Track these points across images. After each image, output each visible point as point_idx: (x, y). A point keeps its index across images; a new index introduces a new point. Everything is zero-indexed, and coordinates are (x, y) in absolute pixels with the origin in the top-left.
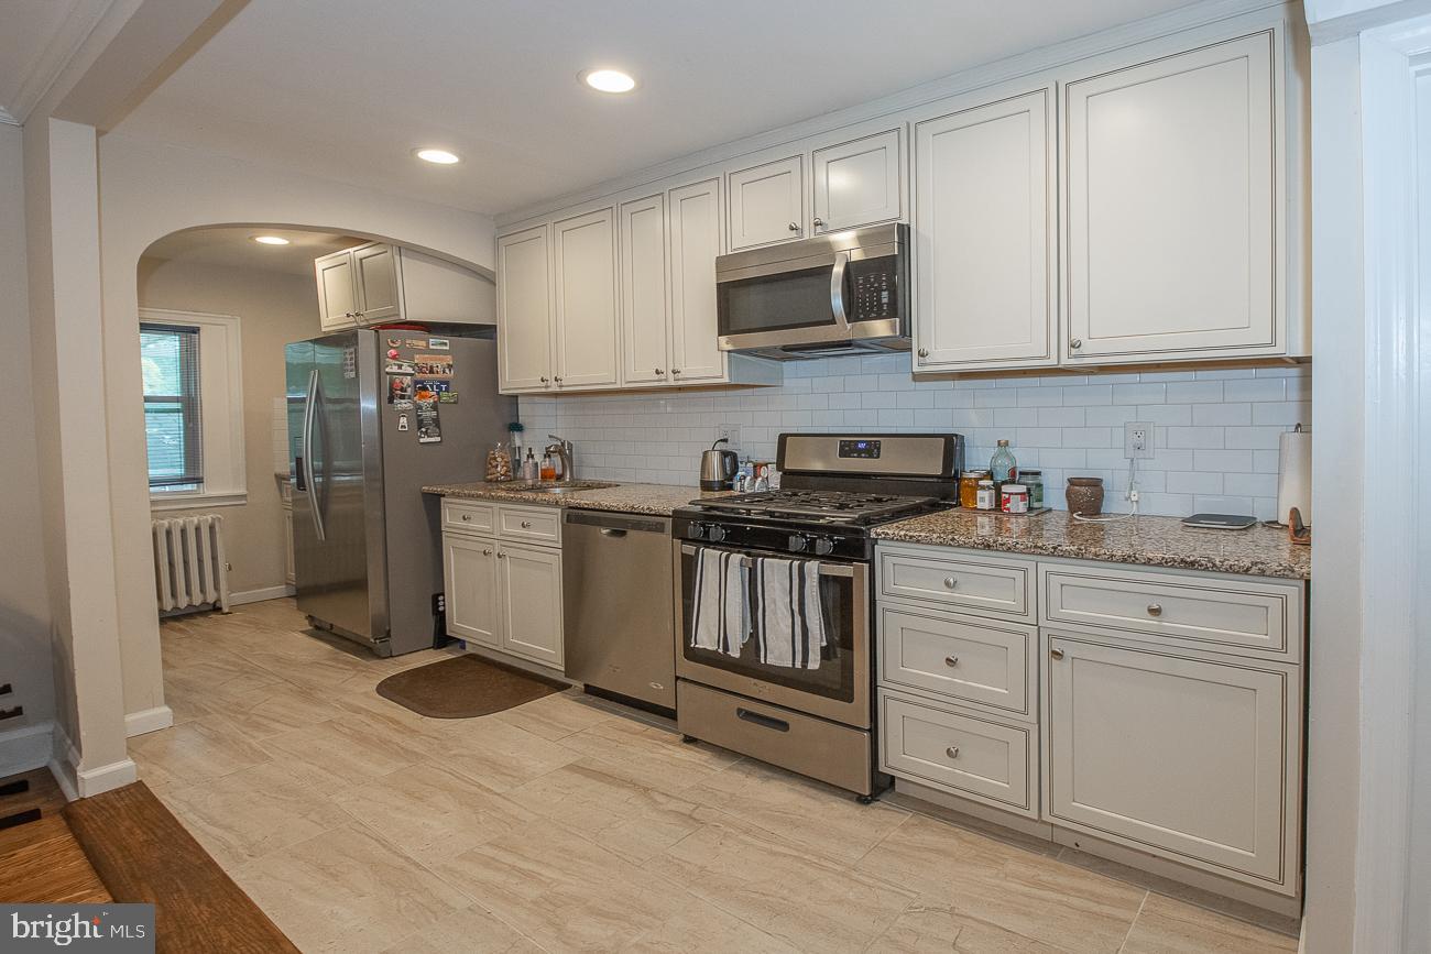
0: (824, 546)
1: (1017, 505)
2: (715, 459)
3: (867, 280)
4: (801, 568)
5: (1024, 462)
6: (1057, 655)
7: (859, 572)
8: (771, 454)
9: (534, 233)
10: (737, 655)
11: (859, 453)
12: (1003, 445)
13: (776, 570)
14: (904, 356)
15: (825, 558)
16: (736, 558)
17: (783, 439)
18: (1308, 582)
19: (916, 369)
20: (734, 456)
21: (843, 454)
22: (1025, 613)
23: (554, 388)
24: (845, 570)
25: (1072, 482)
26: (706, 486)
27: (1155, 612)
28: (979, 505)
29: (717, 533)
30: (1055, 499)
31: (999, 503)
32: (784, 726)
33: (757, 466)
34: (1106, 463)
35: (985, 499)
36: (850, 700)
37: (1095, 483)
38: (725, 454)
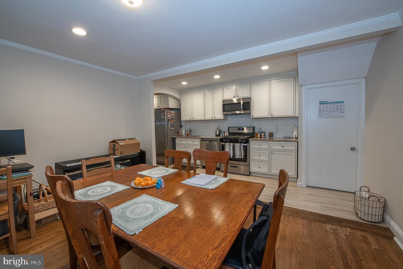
0: (244, 141)
1: (263, 136)
2: (218, 131)
3: (245, 105)
4: (241, 144)
5: (263, 130)
6: (272, 153)
7: (248, 145)
8: (227, 130)
9: (189, 93)
10: (232, 157)
11: (241, 130)
12: (260, 128)
13: (237, 145)
14: (250, 115)
15: (243, 143)
16: (231, 144)
17: (229, 128)
18: (298, 142)
19: (251, 117)
20: (221, 130)
21: (238, 130)
22: (268, 148)
23: (192, 120)
24: (246, 145)
25: (269, 133)
26: (216, 135)
27: (283, 147)
28: (258, 137)
29: (228, 141)
30: (267, 136)
31: (261, 136)
32: (237, 167)
33: (224, 132)
34: (273, 130)
35: (259, 136)
36: (247, 162)
37: (272, 133)
38: (219, 130)
